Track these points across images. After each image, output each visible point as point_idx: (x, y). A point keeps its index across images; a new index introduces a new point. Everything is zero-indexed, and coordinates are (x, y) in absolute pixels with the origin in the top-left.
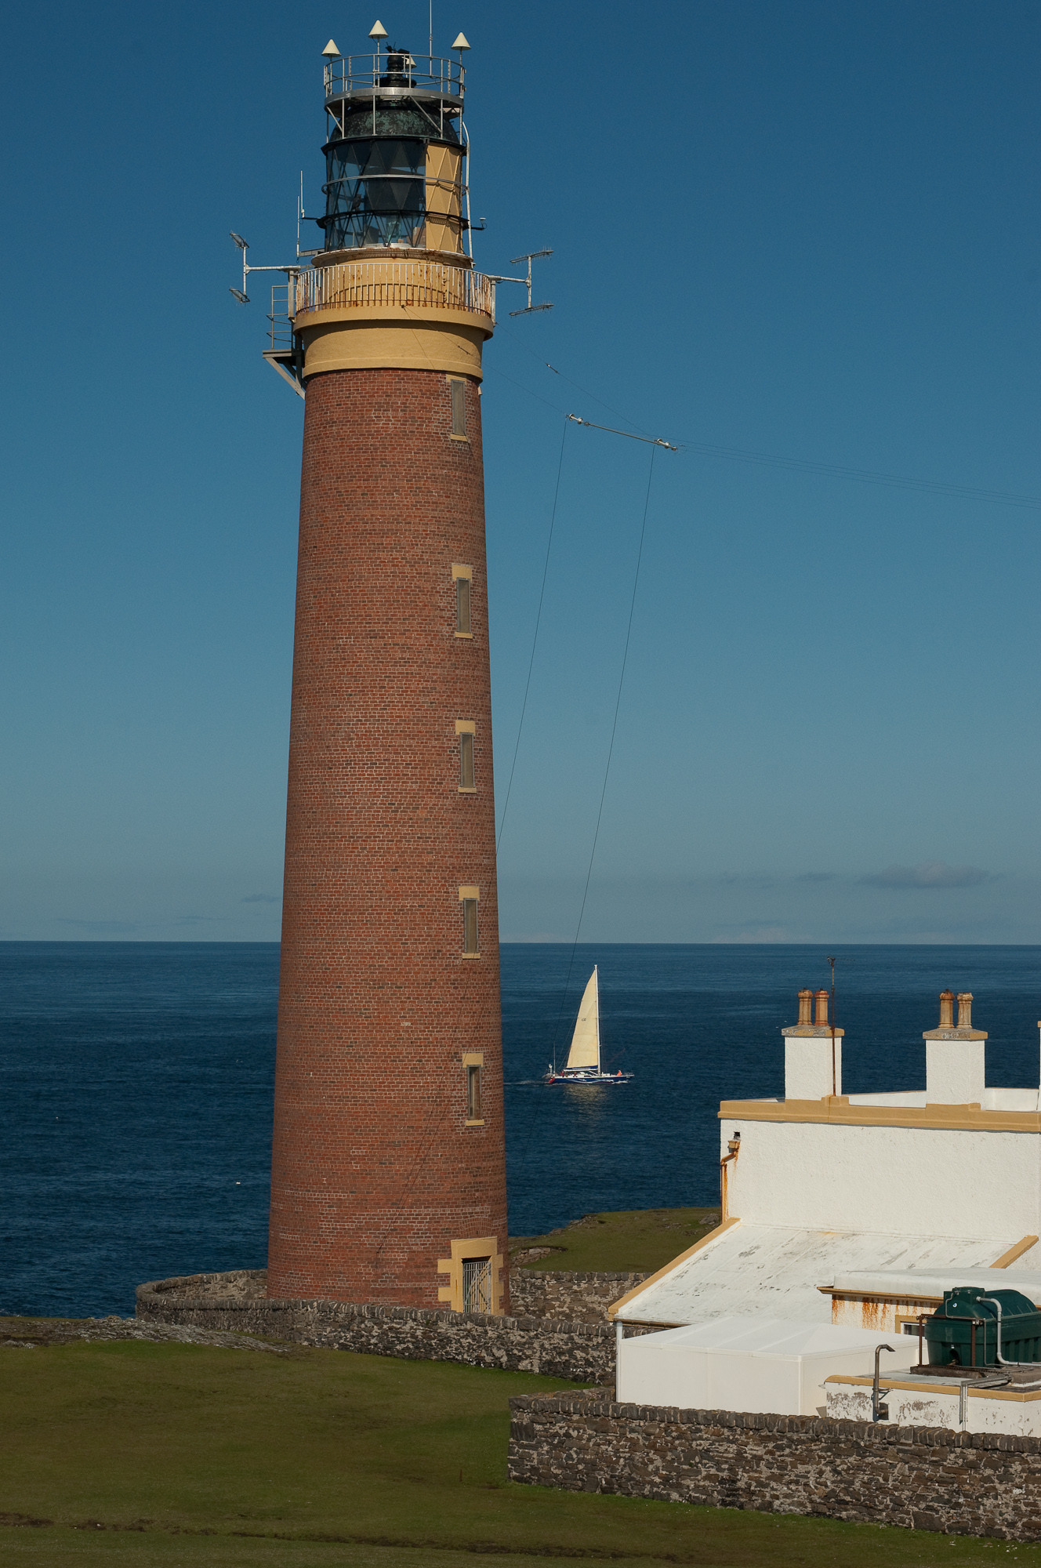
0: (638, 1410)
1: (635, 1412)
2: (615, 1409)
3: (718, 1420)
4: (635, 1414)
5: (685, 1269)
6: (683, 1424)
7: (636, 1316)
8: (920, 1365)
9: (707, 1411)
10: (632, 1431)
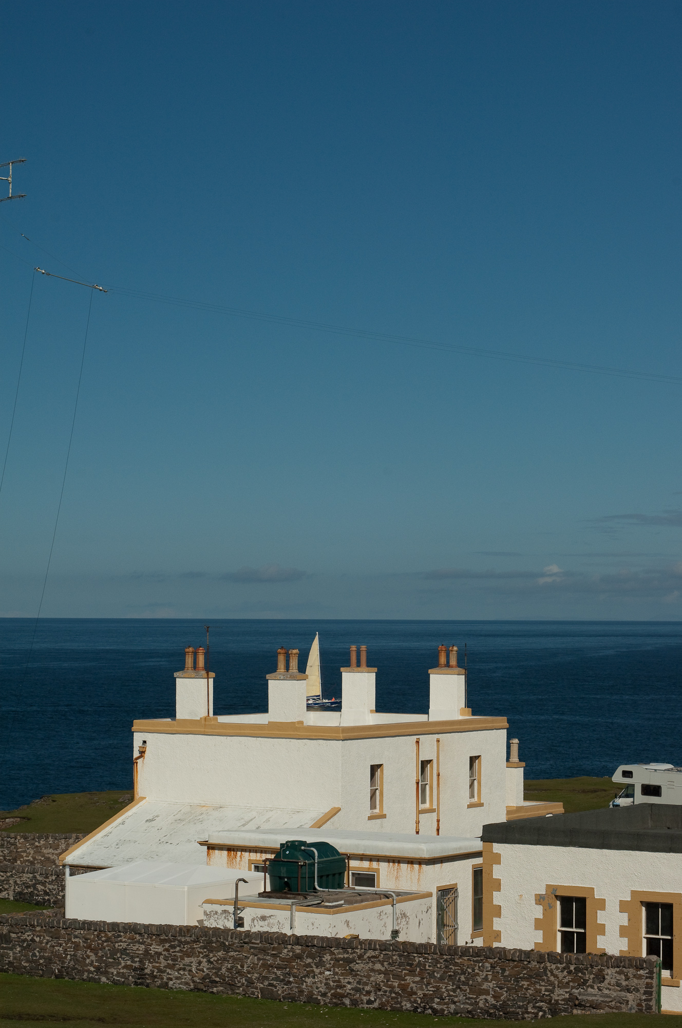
0: (79, 923)
1: (77, 924)
2: (64, 923)
3: (133, 929)
4: (77, 926)
5: (110, 831)
6: (110, 932)
7: (77, 862)
8: (265, 892)
9: (125, 923)
10: (76, 937)
